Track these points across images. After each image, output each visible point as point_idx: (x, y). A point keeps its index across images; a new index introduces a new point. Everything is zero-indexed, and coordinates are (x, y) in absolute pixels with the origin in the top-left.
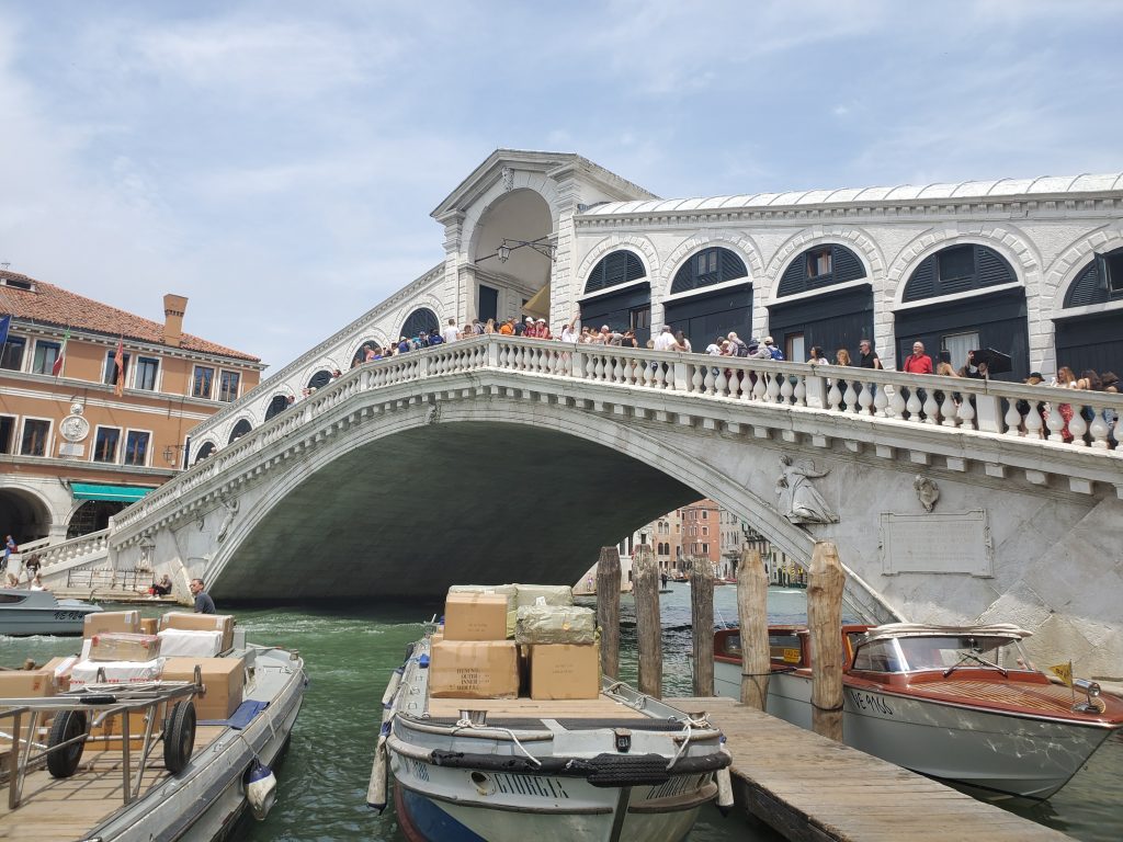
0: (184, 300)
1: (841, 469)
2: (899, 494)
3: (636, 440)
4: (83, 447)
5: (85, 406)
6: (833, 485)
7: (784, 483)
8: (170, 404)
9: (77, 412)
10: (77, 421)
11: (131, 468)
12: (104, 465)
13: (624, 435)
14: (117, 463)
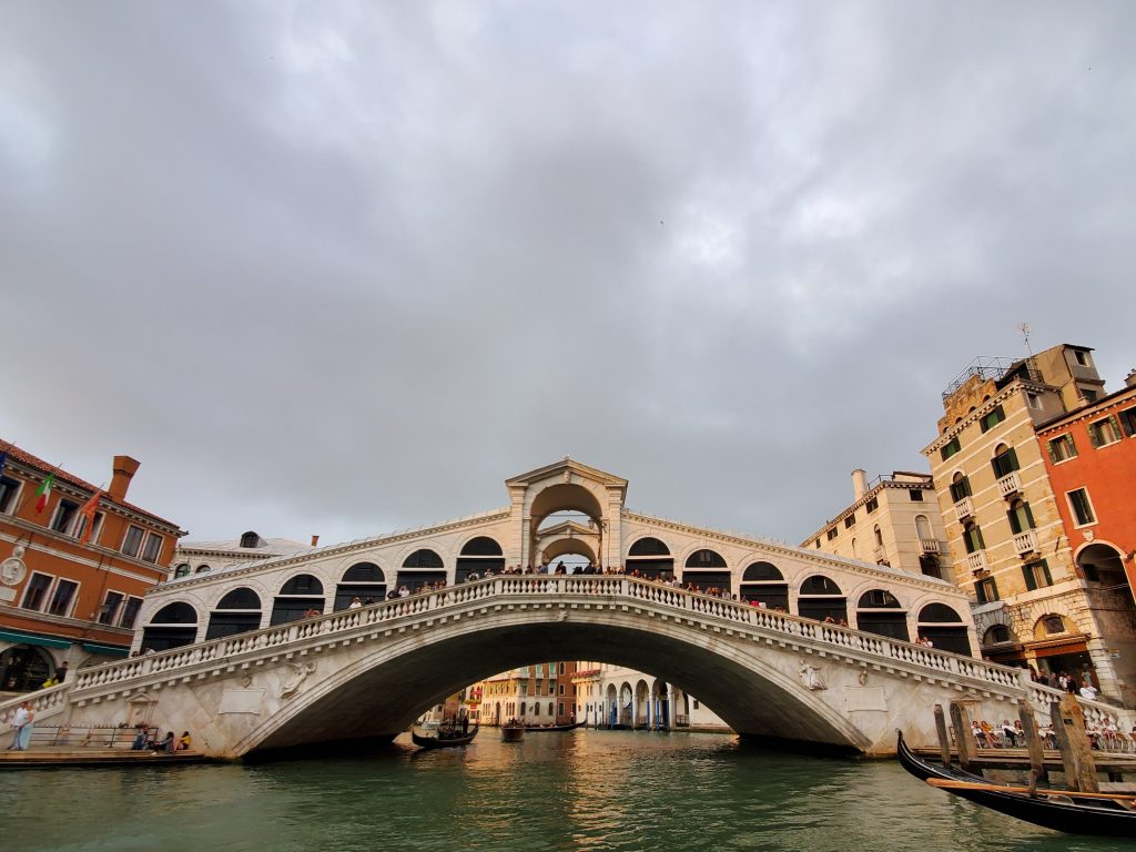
0: (138, 464)
1: (826, 666)
2: (851, 678)
3: (722, 646)
4: (15, 592)
5: (27, 549)
6: (824, 673)
7: (805, 671)
8: (102, 558)
9: (18, 554)
10: (18, 564)
11: (54, 618)
12: (31, 613)
13: (713, 642)
14: (42, 611)
